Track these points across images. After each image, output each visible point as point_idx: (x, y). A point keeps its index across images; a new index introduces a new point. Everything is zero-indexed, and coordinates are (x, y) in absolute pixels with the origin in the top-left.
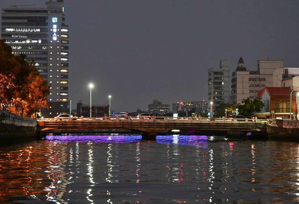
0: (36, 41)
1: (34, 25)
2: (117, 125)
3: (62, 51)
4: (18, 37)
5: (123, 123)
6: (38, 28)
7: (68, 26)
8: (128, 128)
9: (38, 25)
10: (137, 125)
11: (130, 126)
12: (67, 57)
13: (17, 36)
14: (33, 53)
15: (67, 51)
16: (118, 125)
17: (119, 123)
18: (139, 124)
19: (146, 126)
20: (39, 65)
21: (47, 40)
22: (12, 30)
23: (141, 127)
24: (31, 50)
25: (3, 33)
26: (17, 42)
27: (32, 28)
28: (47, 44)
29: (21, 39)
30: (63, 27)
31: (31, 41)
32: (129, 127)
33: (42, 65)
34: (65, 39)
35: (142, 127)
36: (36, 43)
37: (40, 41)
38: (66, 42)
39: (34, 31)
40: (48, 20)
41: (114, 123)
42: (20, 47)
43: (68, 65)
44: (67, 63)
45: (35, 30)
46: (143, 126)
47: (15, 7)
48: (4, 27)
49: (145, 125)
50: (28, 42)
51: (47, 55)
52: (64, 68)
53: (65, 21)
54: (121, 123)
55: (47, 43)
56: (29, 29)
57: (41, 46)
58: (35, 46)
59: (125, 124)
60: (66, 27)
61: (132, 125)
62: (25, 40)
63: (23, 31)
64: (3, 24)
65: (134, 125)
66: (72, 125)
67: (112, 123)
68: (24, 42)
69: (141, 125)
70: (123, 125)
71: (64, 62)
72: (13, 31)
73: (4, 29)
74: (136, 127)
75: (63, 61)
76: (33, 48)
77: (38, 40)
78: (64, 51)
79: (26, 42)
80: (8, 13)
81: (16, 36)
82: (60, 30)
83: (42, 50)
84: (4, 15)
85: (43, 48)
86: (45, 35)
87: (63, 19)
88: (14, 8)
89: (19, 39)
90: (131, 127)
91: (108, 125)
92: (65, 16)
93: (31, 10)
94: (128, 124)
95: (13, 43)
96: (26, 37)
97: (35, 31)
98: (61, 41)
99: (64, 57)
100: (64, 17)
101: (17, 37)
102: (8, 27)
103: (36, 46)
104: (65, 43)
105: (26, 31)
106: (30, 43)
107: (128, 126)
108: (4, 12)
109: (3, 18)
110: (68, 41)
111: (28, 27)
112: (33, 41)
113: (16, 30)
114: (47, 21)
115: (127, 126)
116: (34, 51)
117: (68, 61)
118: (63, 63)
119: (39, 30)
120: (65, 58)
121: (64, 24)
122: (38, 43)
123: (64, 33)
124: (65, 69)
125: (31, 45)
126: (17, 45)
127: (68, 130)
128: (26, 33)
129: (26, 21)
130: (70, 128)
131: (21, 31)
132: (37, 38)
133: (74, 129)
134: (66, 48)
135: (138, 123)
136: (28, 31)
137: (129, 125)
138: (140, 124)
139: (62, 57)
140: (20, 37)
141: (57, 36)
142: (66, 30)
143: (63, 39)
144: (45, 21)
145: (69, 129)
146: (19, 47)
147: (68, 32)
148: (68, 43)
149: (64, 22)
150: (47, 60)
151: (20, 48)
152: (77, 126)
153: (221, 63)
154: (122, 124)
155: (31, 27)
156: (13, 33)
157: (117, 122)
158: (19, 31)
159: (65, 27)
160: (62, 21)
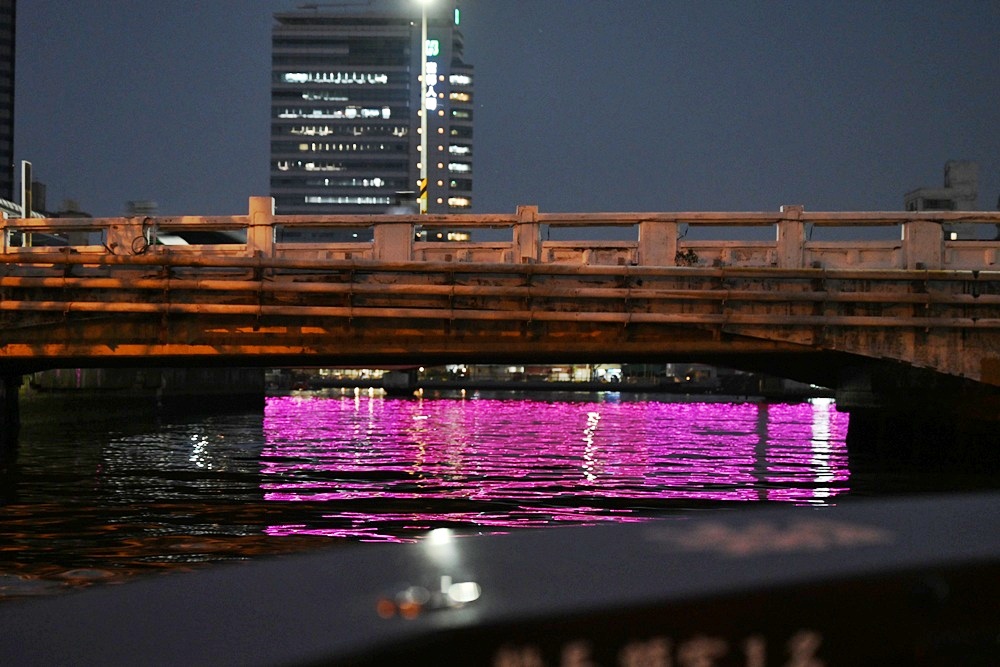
0: (375, 113)
1: (370, 64)
2: (646, 303)
3: (452, 141)
4: (322, 99)
5: (717, 281)
6: (379, 74)
7: (471, 67)
8: (774, 336)
9: (380, 62)
10: (876, 308)
11: (804, 315)
12: (469, 159)
13: (320, 98)
14: (365, 146)
15: (468, 141)
16: (665, 302)
17: (679, 279)
18: (900, 293)
19: (983, 322)
20: (383, 184)
21: (408, 109)
22: (302, 78)
23: (921, 334)
24: (358, 140)
25: (277, 86)
26: (317, 114)
27: (362, 72)
28: (407, 122)
29: (329, 104)
30: (456, 70)
31: (359, 112)
32: (790, 328)
33: (392, 184)
34: (460, 107)
35: (933, 329)
36: (375, 117)
37: (386, 113)
38: (465, 115)
39: (367, 81)
40: (410, 49)
41: (621, 280)
42: (326, 128)
43: (471, 184)
44: (467, 177)
45: (373, 78)
46: (947, 320)
47: (313, 10)
48: (277, 68)
49: (967, 309)
50: (351, 113)
51: (408, 153)
52: (459, 193)
53: (461, 54)
54: (697, 280)
55: (408, 117)
56: (354, 76)
57: (389, 125)
58: (372, 126)
59: (739, 292)
60: (465, 70)
61: (818, 306)
62: (342, 108)
63: (337, 81)
64: (278, 59)
65: (850, 307)
66: (146, 295)
67: (597, 279)
68: (338, 114)
69: (918, 309)
70: (716, 304)
71: (459, 177)
72: (307, 82)
73: (278, 76)
74: (865, 328)
75: (455, 172)
76: (366, 133)
77: (380, 109)
78: (460, 141)
79: (344, 113)
80: (291, 27)
81: (316, 97)
82: (447, 79)
83: (392, 140)
84: (278, 34)
85: (396, 132)
86: (403, 95)
87: (457, 46)
88: (309, 13)
89: (322, 104)
90: (817, 328)
91: (548, 302)
92: (462, 36)
93: (359, 17)
94: (773, 293)
95: (307, 118)
96: (344, 99)
97: (372, 81)
98: (448, 113)
99: (459, 159)
100: (460, 39)
101: (318, 100)
102: (291, 68)
103: (376, 125)
104: (462, 119)
105: (344, 81)
106: (356, 118)
107: (780, 316)
108: (280, 24)
109: (278, 41)
110: (469, 112)
111: (351, 68)
112: (367, 113)
113: (314, 77)
114: (407, 51)
115: (760, 316)
116: (368, 143)
117: (469, 172)
118: (455, 177)
119: (383, 79)
120: (462, 163)
121: (460, 62)
122: (381, 116)
123: (458, 88)
124: (461, 197)
125: (359, 122)
126: (319, 124)
127: (104, 350)
128: (344, 87)
129: (344, 51)
130: (127, 329)
131: (328, 81)
132: (378, 104)
133: (166, 350)
134: (464, 135)
135: (891, 280)
136: (350, 81)
137: (790, 303)
138: (914, 297)
139: (452, 159)
140: (326, 99)
141: (438, 98)
142: (464, 80)
143: (456, 106)
144: (402, 51)
145: (113, 344)
146: (323, 130)
147: (471, 85)
148: (469, 119)
149: (459, 56)
150: (407, 170)
151: (326, 131)
152: (193, 307)
153: (946, 173)
154: (706, 290)
155: (359, 68)
156: (305, 87)
157: (651, 265)
158: (325, 79)
159: (461, 70)
160: (453, 50)
